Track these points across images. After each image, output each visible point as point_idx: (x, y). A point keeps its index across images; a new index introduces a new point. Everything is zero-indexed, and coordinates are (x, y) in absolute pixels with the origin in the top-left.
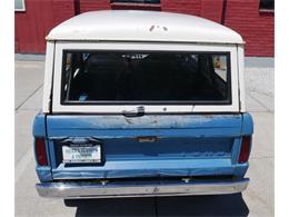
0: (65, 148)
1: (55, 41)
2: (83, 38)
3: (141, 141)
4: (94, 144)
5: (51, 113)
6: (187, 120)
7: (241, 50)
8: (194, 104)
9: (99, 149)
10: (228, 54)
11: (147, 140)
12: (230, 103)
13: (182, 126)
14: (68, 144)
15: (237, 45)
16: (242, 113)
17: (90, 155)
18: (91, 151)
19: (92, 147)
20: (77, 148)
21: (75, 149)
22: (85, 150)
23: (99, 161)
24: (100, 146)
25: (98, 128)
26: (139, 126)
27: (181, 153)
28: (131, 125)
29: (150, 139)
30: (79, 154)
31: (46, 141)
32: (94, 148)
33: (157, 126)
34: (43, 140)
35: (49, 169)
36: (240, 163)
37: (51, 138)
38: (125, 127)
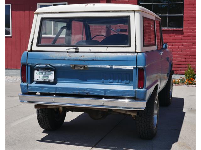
0: (36, 72)
1: (38, 13)
2: (51, 11)
3: (76, 68)
4: (51, 70)
5: (31, 51)
8: (107, 47)
9: (53, 73)
10: (129, 17)
11: (79, 68)
12: (130, 46)
13: (99, 59)
15: (134, 11)
16: (137, 53)
17: (48, 77)
18: (49, 74)
19: (50, 72)
20: (42, 72)
21: (41, 73)
22: (46, 73)
23: (53, 81)
24: (54, 71)
25: (53, 59)
26: (74, 58)
27: (101, 79)
28: (70, 58)
29: (81, 67)
30: (42, 75)
31: (27, 66)
32: (51, 72)
33: (84, 58)
34: (25, 65)
35: (27, 84)
36: (139, 88)
37: (29, 64)
38: (66, 59)
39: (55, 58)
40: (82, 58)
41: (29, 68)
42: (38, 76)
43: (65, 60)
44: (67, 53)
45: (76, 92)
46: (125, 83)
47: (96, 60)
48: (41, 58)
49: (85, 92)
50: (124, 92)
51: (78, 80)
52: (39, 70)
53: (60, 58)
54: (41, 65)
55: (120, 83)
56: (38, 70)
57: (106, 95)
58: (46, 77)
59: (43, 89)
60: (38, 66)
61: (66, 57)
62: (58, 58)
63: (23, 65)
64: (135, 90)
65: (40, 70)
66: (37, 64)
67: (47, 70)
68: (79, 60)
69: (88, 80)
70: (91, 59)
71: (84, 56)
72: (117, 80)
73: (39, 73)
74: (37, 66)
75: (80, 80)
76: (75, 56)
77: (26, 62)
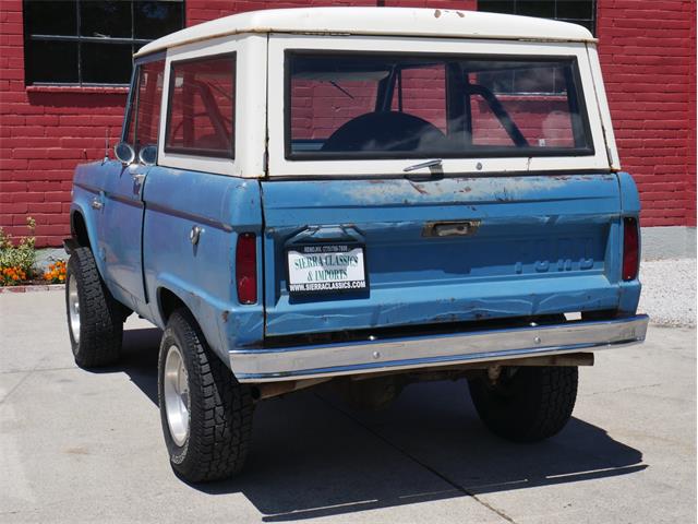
0: (293, 257)
1: (268, 33)
3: (443, 233)
4: (350, 244)
5: (268, 178)
6: (524, 184)
7: (593, 52)
8: (529, 155)
9: (360, 256)
10: (574, 62)
11: (455, 231)
12: (592, 153)
13: (517, 197)
14: (300, 247)
15: (585, 43)
16: (615, 172)
17: (343, 271)
18: (345, 261)
19: (347, 254)
20: (318, 255)
21: (315, 259)
22: (334, 260)
23: (363, 285)
24: (361, 249)
25: (365, 204)
26: (438, 199)
27: (514, 263)
28: (425, 196)
29: (461, 229)
30: (320, 268)
31: (259, 239)
32: (351, 254)
33: (471, 197)
34: (253, 236)
35: (260, 308)
36: (625, 280)
37: (271, 231)
38: (413, 201)
39: (372, 201)
40: (466, 197)
41: (270, 244)
42: (303, 271)
43: (407, 205)
44: (406, 181)
45: (444, 315)
46: (582, 269)
47: (510, 198)
48: (318, 204)
49: (473, 312)
50: (589, 297)
51: (442, 272)
52: (306, 249)
53: (391, 201)
54: (322, 231)
55: (568, 269)
56: (301, 251)
57: (538, 312)
58: (336, 272)
59: (325, 319)
60: (309, 233)
61: (412, 196)
62: (383, 201)
63: (242, 237)
64: (617, 286)
65: (311, 249)
66: (305, 228)
67: (336, 248)
68: (456, 204)
69: (473, 270)
70: (494, 199)
71: (468, 189)
72: (560, 261)
73: (306, 260)
74: (306, 233)
75: (446, 272)
76: (440, 190)
77: (260, 222)
